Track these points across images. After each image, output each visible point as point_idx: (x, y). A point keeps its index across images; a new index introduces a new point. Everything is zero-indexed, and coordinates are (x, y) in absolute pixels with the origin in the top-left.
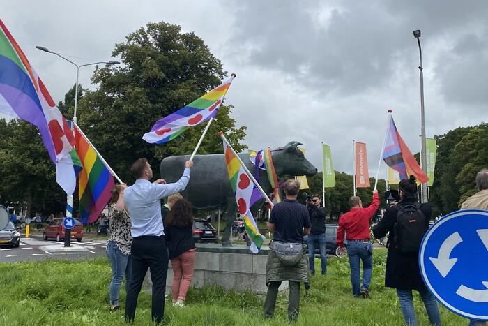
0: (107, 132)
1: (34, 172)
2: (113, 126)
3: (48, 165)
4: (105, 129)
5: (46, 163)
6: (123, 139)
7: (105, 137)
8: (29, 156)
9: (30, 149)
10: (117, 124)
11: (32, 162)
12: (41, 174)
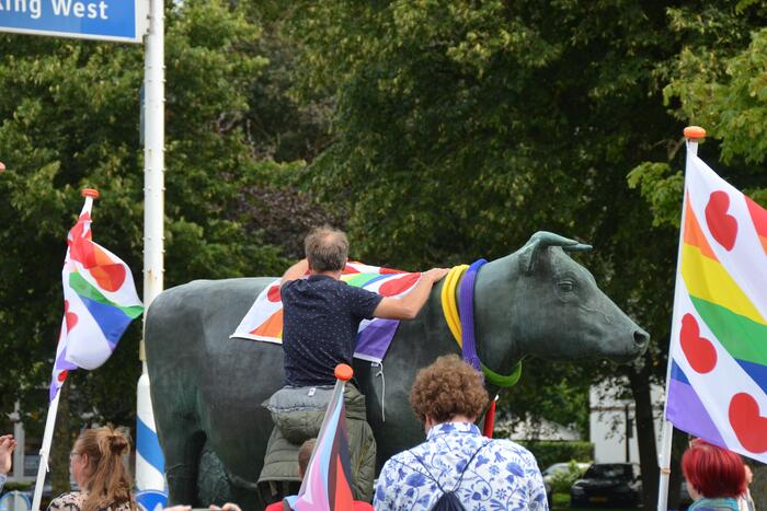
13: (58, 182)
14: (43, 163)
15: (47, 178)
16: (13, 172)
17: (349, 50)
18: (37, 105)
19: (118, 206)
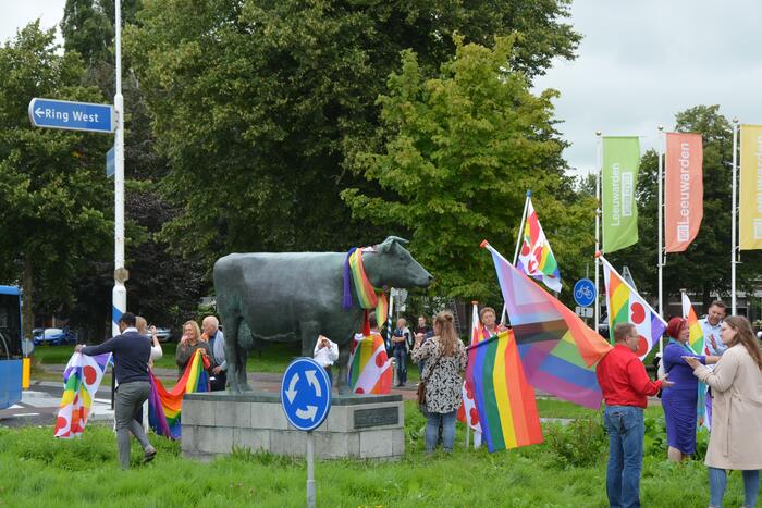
0: (222, 101)
1: (36, 210)
2: (236, 84)
3: (72, 189)
4: (215, 90)
5: (66, 183)
6: (264, 118)
7: (219, 114)
8: (20, 166)
9: (21, 145)
10: (246, 78)
11: (28, 183)
12: (54, 217)
13: (30, 190)
14: (22, 180)
15: (24, 188)
16: (7, 185)
17: (190, 131)
18: (18, 152)
19: (60, 202)
